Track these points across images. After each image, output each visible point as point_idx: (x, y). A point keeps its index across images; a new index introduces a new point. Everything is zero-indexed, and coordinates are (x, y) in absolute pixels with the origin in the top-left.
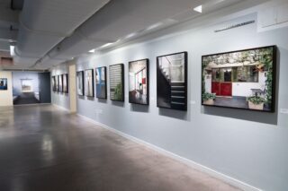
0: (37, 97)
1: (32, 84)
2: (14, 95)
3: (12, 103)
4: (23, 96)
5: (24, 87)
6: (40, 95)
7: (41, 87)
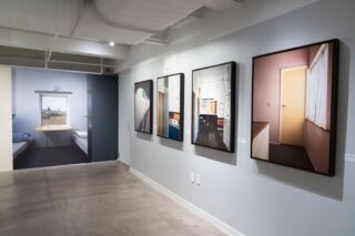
0: (83, 144)
1: (70, 107)
2: (15, 141)
3: (9, 166)
4: (43, 142)
5: (49, 116)
6: (90, 138)
7: (94, 116)
